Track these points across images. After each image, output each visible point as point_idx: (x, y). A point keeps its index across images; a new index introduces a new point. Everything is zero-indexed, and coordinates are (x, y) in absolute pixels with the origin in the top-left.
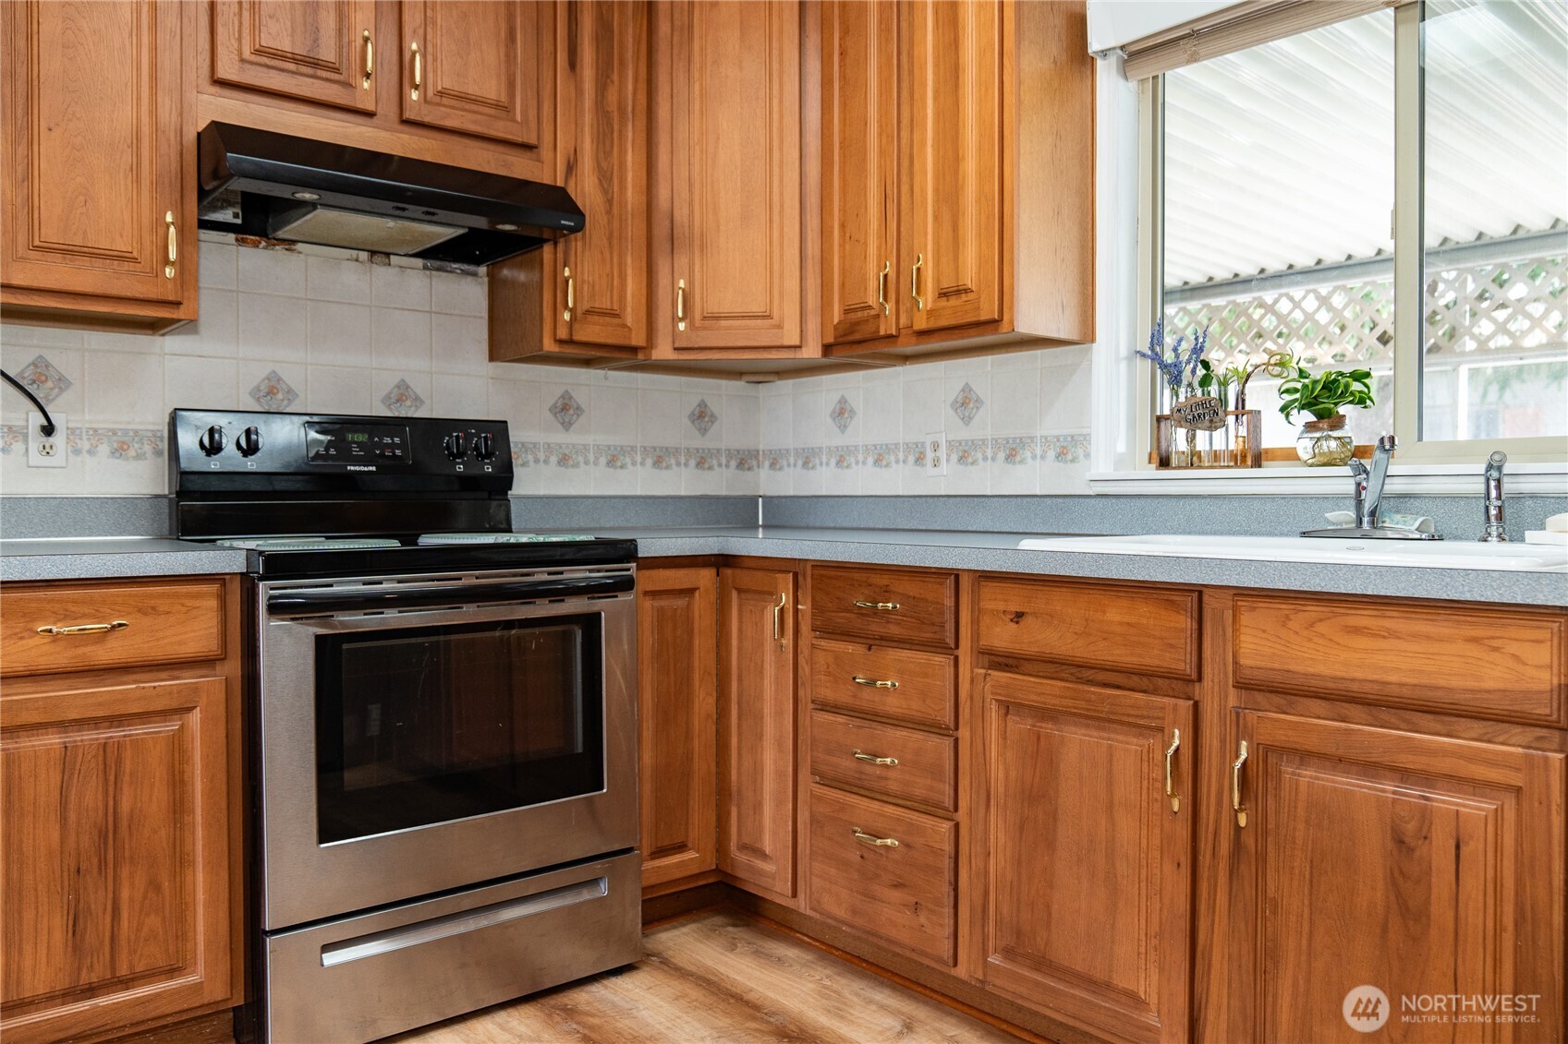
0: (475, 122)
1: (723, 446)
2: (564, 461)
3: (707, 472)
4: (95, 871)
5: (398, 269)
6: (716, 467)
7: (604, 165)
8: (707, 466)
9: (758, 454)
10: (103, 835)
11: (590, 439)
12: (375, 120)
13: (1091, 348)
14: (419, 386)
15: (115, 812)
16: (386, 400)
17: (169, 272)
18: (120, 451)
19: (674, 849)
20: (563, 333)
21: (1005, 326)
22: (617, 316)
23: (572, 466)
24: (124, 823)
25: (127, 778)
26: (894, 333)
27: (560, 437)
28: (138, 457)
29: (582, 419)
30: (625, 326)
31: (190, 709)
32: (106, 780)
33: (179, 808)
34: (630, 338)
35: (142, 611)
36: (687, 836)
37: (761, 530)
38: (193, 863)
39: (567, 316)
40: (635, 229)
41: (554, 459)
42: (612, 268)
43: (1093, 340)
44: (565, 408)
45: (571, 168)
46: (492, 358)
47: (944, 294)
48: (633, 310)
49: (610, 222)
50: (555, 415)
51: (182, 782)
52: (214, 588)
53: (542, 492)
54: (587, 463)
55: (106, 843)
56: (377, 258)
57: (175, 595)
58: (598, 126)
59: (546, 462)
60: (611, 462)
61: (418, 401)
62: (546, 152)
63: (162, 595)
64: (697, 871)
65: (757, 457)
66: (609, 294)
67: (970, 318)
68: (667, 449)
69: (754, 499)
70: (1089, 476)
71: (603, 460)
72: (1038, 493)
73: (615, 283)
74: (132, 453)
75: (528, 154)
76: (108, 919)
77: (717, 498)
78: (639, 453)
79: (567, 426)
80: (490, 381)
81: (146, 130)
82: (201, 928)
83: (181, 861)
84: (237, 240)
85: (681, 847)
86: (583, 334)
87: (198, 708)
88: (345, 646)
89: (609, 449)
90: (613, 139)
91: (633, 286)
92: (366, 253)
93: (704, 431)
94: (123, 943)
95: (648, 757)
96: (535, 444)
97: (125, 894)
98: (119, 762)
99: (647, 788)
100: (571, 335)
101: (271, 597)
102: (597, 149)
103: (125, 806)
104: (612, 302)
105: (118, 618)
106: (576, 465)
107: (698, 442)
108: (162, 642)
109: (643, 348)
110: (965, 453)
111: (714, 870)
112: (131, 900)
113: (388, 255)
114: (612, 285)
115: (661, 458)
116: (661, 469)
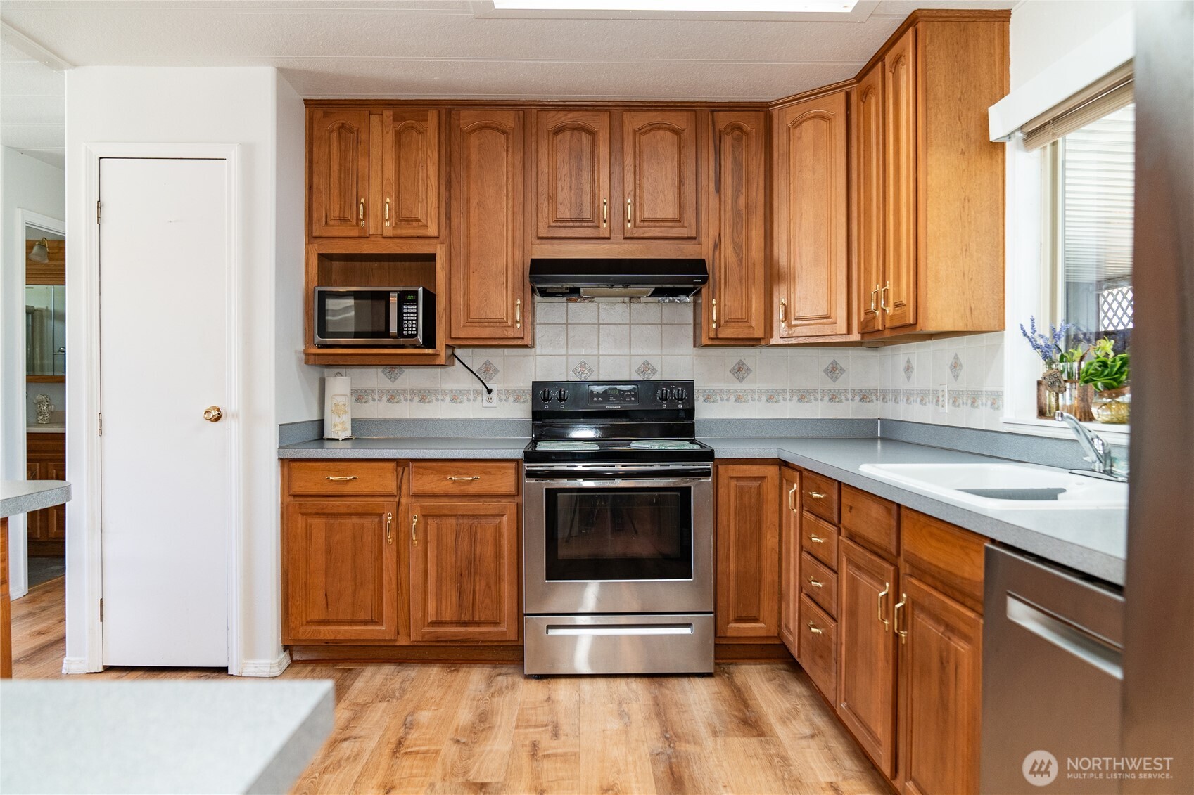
0: (661, 232)
1: (850, 387)
2: (739, 399)
3: (837, 404)
4: (467, 576)
5: (644, 304)
6: (844, 400)
7: (737, 240)
8: (837, 400)
9: (877, 392)
10: (470, 562)
11: (755, 387)
12: (611, 240)
13: (1003, 334)
14: (655, 362)
15: (474, 554)
16: (638, 371)
17: (518, 325)
18: (517, 400)
19: (750, 620)
20: (712, 335)
21: (918, 328)
22: (746, 322)
23: (744, 402)
24: (477, 559)
25: (479, 540)
26: (880, 328)
27: (738, 386)
28: (524, 402)
29: (751, 376)
30: (751, 327)
31: (503, 515)
32: (471, 539)
33: (498, 556)
34: (753, 334)
35: (485, 473)
36: (759, 614)
37: (879, 442)
38: (504, 580)
39: (714, 325)
40: (759, 272)
41: (732, 398)
42: (742, 296)
43: (1004, 329)
44: (740, 370)
45: (717, 244)
46: (695, 346)
47: (896, 306)
48: (756, 318)
49: (740, 271)
50: (733, 374)
51: (500, 545)
52: (513, 465)
53: (725, 417)
54: (753, 400)
55: (471, 564)
56: (634, 300)
57: (498, 467)
58: (733, 220)
59: (727, 400)
60: (770, 399)
61: (654, 371)
62: (703, 239)
63: (492, 467)
64: (765, 635)
65: (876, 394)
66: (740, 311)
67: (902, 323)
68: (808, 391)
69: (874, 421)
70: (1002, 419)
71: (764, 399)
72: (984, 428)
73: (744, 304)
74: (522, 400)
75: (693, 241)
76: (471, 596)
77: (845, 420)
78: (788, 393)
79: (741, 380)
80: (695, 357)
81: (510, 265)
82: (506, 608)
83: (499, 579)
84: (567, 300)
85: (755, 620)
86: (724, 333)
87: (505, 516)
88: (559, 494)
89: (768, 392)
90: (742, 225)
91: (757, 305)
92: (628, 298)
93: (835, 379)
94: (477, 606)
95: (732, 566)
96: (721, 391)
97: (478, 588)
98: (476, 533)
99: (732, 584)
100: (717, 335)
101: (527, 470)
102: (733, 232)
103: (478, 552)
104: (742, 314)
105: (476, 475)
106: (746, 402)
107: (830, 385)
108: (493, 486)
109: (763, 338)
110: (956, 398)
111: (776, 637)
112: (480, 590)
113: (640, 297)
114: (742, 306)
115: (803, 396)
116: (804, 403)
